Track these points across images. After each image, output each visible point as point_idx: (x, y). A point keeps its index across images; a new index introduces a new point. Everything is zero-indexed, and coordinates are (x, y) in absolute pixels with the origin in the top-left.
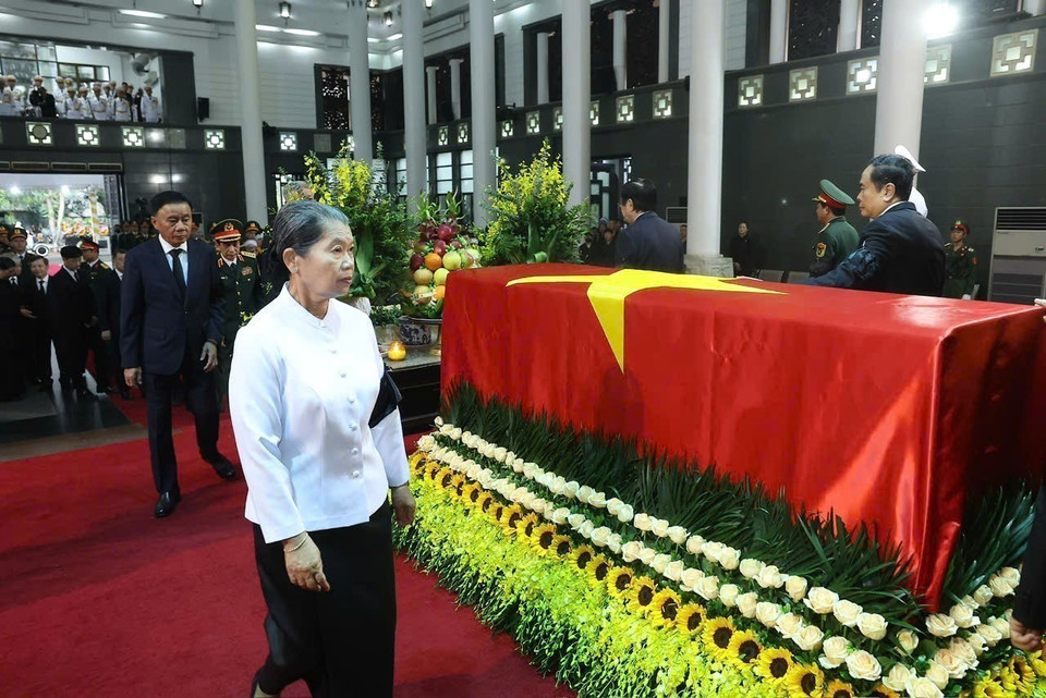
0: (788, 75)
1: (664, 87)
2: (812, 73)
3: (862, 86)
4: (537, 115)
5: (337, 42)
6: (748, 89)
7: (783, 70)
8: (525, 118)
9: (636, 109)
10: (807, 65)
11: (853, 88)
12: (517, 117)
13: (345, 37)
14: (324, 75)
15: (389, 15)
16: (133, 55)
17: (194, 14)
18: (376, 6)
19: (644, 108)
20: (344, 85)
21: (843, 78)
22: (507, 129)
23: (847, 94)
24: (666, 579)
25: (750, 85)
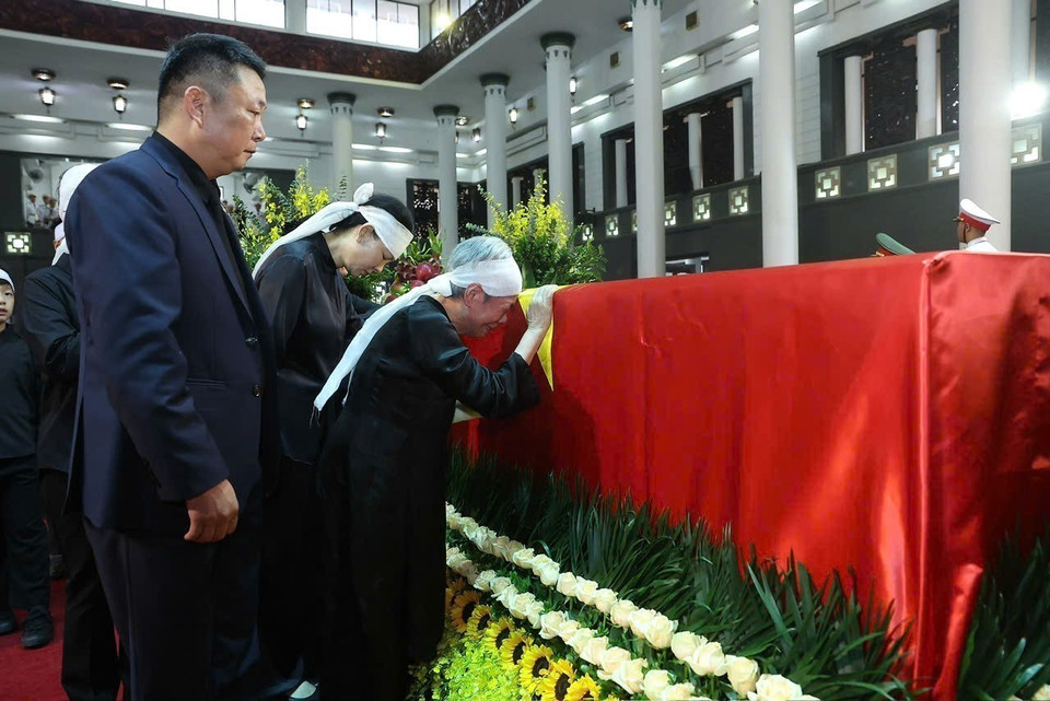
0: (866, 166)
1: (740, 184)
2: (892, 161)
3: (945, 171)
4: (616, 218)
5: (428, 158)
6: (825, 181)
7: (860, 160)
8: (604, 221)
9: (713, 208)
10: (885, 154)
11: (935, 174)
12: (597, 221)
13: (435, 153)
14: (416, 188)
15: (477, 131)
16: (245, 175)
17: (298, 137)
18: (465, 124)
19: (720, 205)
20: (434, 197)
21: (925, 164)
22: (588, 233)
23: (930, 179)
24: (588, 663)
25: (826, 178)
